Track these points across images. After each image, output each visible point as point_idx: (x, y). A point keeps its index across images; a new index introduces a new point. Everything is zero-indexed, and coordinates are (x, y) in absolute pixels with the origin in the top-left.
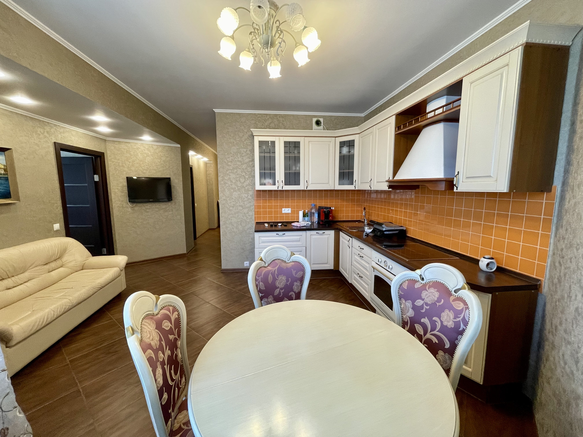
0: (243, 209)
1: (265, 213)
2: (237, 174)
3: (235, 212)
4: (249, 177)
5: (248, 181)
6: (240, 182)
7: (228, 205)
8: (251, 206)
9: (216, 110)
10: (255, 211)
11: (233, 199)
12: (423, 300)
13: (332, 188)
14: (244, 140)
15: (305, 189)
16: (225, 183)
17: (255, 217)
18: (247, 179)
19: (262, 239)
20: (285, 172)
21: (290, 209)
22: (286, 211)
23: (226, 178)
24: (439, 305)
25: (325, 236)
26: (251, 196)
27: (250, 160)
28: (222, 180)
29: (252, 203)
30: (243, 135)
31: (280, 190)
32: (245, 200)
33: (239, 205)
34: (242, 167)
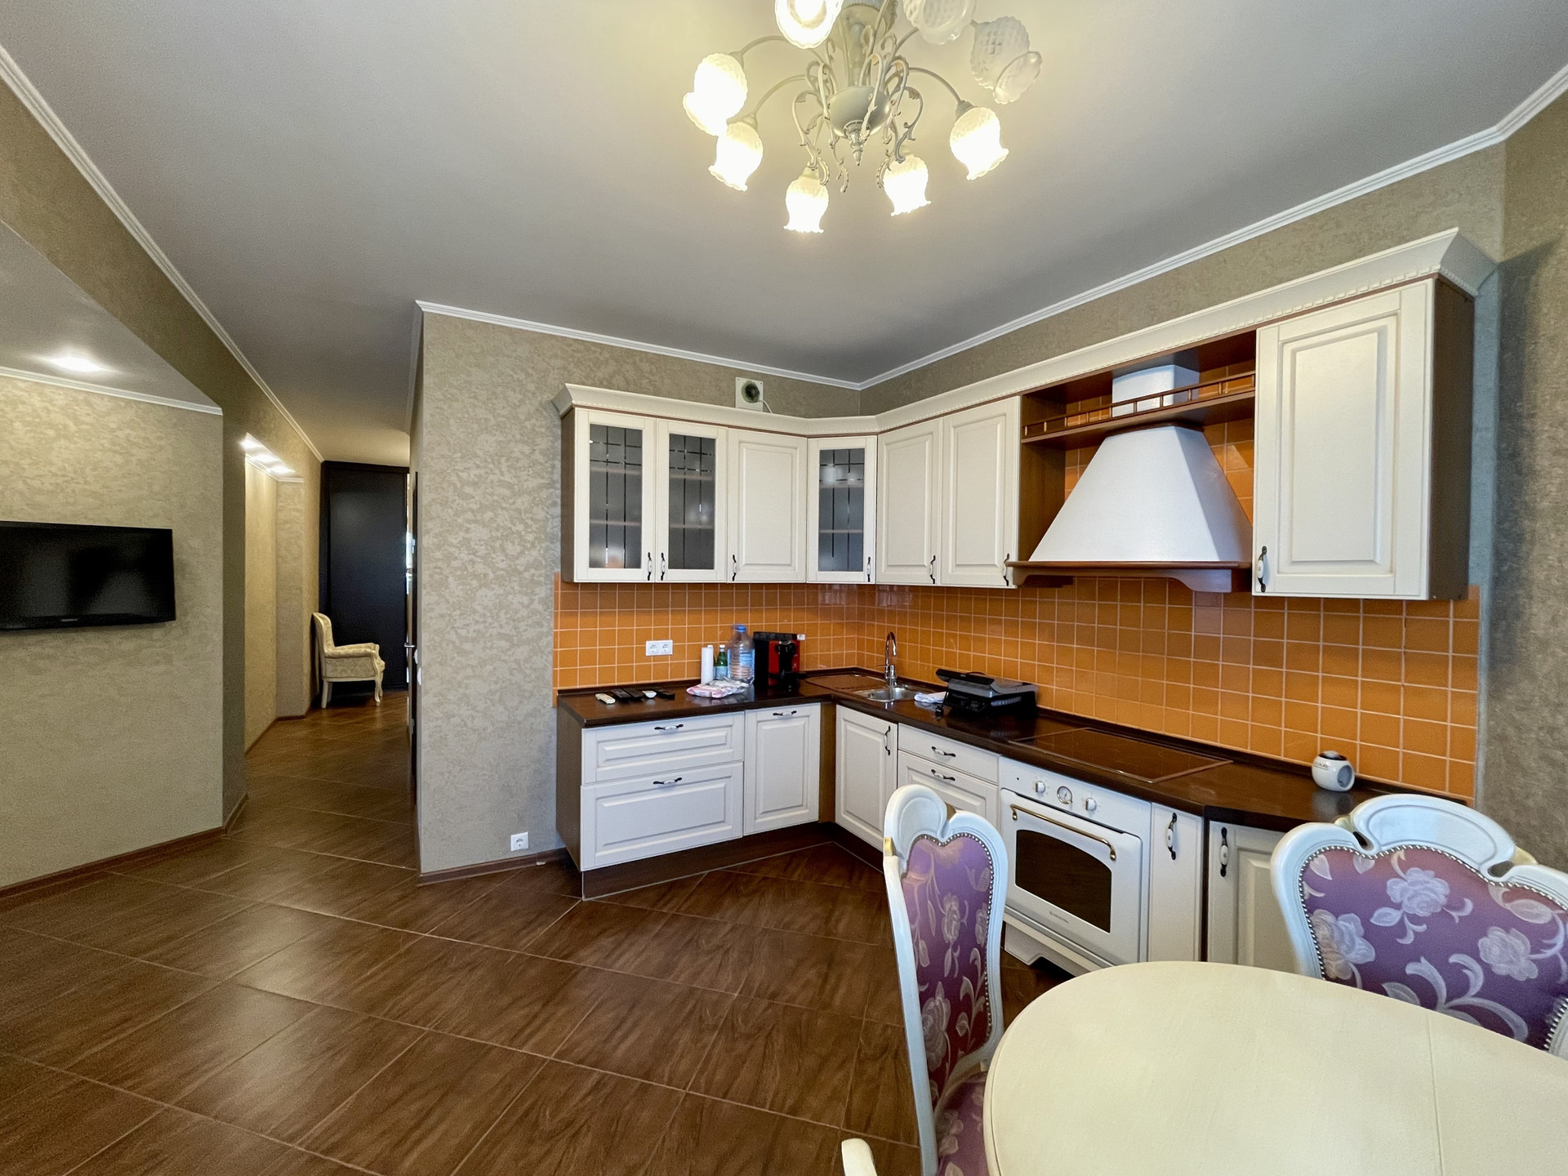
0: (513, 645)
1: (588, 658)
2: (495, 525)
3: (480, 658)
4: (536, 538)
5: (534, 553)
6: (506, 555)
7: (457, 633)
8: (540, 636)
9: (427, 306)
10: (555, 653)
11: (475, 611)
12: (1398, 907)
13: (801, 580)
14: (523, 418)
15: (730, 581)
16: (449, 557)
17: (555, 672)
18: (529, 545)
19: (607, 749)
20: (672, 526)
21: (670, 642)
22: (660, 648)
23: (453, 540)
24: (1459, 917)
25: (796, 723)
26: (541, 601)
27: (543, 481)
28: (439, 547)
29: (545, 624)
30: (522, 401)
31: (656, 584)
32: (518, 616)
33: (499, 634)
34: (514, 503)
